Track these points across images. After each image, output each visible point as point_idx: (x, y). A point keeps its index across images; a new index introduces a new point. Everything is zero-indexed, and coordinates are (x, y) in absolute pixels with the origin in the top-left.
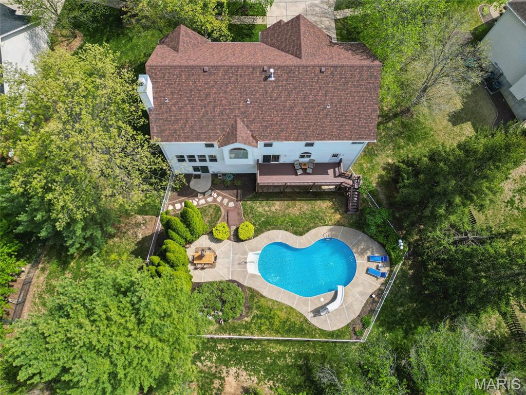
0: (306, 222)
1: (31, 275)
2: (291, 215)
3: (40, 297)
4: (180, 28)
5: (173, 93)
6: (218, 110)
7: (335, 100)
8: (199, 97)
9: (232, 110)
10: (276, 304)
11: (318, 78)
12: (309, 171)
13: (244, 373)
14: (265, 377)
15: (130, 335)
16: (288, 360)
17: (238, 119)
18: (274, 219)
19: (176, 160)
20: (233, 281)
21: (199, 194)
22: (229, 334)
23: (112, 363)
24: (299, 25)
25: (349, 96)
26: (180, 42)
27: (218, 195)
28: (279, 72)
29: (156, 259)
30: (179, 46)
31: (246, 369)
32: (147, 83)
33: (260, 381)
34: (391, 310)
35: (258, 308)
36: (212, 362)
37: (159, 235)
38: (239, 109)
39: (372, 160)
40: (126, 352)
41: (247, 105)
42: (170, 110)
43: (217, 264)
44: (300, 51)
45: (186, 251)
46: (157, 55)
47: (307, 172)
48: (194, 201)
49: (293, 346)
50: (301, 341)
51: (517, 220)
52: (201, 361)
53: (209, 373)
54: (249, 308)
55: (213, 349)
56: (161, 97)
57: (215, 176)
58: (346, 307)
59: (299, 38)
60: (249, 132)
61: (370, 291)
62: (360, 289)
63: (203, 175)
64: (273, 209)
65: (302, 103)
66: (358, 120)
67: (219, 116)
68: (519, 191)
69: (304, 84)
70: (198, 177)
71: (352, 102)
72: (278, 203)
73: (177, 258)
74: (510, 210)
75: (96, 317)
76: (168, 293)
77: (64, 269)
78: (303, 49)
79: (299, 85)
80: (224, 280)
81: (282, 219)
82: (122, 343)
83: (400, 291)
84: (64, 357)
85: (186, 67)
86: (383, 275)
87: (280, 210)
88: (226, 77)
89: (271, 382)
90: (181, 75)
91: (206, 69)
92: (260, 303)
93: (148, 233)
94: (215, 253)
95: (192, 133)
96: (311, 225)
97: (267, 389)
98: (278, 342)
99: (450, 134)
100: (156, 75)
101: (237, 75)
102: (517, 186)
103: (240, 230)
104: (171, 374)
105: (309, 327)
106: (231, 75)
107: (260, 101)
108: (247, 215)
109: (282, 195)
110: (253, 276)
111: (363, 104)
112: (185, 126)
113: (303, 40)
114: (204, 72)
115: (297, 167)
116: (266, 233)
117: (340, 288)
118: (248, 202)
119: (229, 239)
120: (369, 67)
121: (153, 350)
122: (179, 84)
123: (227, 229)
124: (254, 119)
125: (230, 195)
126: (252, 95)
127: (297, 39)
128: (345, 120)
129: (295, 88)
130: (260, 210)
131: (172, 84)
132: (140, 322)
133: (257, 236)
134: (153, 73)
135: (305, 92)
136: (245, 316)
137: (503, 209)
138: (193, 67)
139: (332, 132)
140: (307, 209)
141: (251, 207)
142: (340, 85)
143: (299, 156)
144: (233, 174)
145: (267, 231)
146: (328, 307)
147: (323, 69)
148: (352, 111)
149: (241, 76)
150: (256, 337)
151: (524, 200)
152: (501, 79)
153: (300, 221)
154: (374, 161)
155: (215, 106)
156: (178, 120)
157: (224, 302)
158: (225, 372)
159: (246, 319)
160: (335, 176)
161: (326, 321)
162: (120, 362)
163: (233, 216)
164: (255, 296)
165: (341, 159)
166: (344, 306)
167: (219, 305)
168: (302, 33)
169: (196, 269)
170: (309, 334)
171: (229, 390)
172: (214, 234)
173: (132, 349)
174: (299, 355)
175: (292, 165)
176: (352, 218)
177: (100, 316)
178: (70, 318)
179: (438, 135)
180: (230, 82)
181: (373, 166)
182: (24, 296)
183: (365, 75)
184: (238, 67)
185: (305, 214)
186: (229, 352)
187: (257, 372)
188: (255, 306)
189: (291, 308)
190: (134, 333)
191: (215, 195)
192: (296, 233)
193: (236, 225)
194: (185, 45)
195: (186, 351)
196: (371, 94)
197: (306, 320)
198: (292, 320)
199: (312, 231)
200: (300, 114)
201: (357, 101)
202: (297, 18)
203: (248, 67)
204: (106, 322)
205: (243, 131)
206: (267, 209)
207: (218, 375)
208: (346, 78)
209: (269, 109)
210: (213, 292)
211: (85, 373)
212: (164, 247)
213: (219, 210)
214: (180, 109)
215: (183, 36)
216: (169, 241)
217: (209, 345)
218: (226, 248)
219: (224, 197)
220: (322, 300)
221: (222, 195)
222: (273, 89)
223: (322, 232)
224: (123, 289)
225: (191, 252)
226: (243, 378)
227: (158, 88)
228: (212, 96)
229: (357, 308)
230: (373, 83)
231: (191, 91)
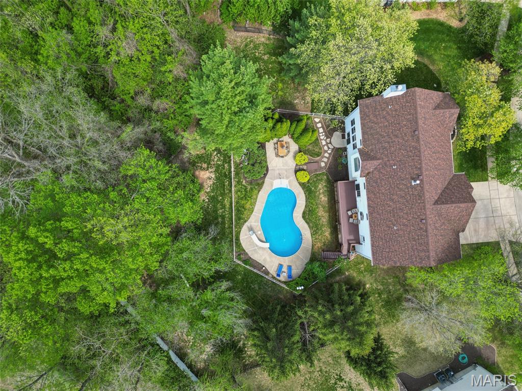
0: (313, 220)
1: (265, 32)
2: (318, 210)
3: (251, 41)
4: (457, 108)
5: (396, 110)
6: (386, 145)
7: (401, 233)
8: (395, 130)
9: (387, 156)
10: (255, 201)
11: (417, 218)
12: (351, 220)
13: (211, 183)
14: (210, 196)
15: (228, 109)
16: (221, 211)
17: (380, 161)
18: (313, 197)
19: (352, 119)
20: (267, 170)
21: (329, 139)
22: (234, 171)
23: (214, 101)
24: (466, 202)
25: (405, 243)
26: (443, 110)
27: (330, 154)
28: (419, 188)
29: (276, 116)
30: (439, 109)
31: (214, 184)
32: (399, 91)
33: (207, 193)
34: (256, 281)
35: (252, 189)
36: (217, 161)
37: (297, 115)
38: (388, 160)
39: (367, 271)
40: (219, 108)
41: (392, 166)
42: (383, 110)
43: (278, 158)
44: (441, 204)
45: (285, 135)
46: (428, 94)
47: (350, 219)
48: (324, 136)
49: (229, 213)
50: (232, 219)
51: (327, 382)
52: (217, 154)
53: (210, 160)
54: (251, 183)
55: (224, 161)
56: (392, 102)
57: (345, 149)
58: (256, 249)
59: (453, 202)
60: (372, 170)
61: (267, 266)
62: (268, 259)
63: (345, 140)
64: (322, 196)
65: (396, 207)
66: (387, 250)
67: (382, 146)
68: (351, 387)
69: (411, 208)
70: (343, 137)
71: (400, 246)
72: (326, 199)
73: (278, 130)
74: (334, 377)
75: (236, 88)
76: (255, 128)
77: (269, 53)
78: (443, 206)
79: (410, 204)
80: (268, 163)
81: (314, 203)
82: (223, 105)
83: (269, 287)
84: (214, 76)
85: (416, 118)
86: (278, 275)
87: (321, 201)
88: (411, 149)
89: (207, 200)
90: (410, 115)
91: (417, 133)
92: (254, 190)
93: (299, 107)
94: (286, 156)
95: (368, 128)
96: (311, 225)
97: (203, 198)
98: (231, 203)
99: (395, 336)
100: (409, 96)
101: (413, 156)
102: (354, 386)
103: (303, 172)
104: (209, 135)
105: (241, 224)
106: (413, 152)
107: (396, 176)
108: (316, 177)
109: (333, 201)
110: (272, 185)
111: (399, 254)
112: (372, 123)
113: (452, 206)
114: (414, 132)
115: (354, 211)
116: (302, 192)
117: (267, 245)
118: (325, 177)
119: (297, 165)
120: (428, 257)
121: (222, 123)
122: (403, 114)
123: (303, 162)
124: (381, 173)
125: (330, 163)
126: (400, 169)
127: (452, 201)
128: (386, 241)
129: (407, 201)
130: (320, 186)
131: (403, 109)
132: (235, 113)
133: (300, 185)
134: (410, 93)
135: (405, 209)
136: (246, 180)
137: (334, 371)
138: (417, 123)
139: (377, 232)
140: (323, 222)
141: (322, 179)
142: (412, 235)
143: (361, 211)
144: (347, 163)
145: (304, 192)
146: (254, 235)
147: (424, 221)
148: (393, 246)
149: (414, 159)
150: (233, 189)
151: (343, 389)
152: (448, 383)
153: (313, 216)
154: (366, 273)
155: (389, 142)
156: (377, 117)
157: (253, 165)
158: (212, 170)
159: (244, 181)
160: (348, 240)
161: (246, 235)
162: (214, 106)
163: (314, 166)
164: (259, 186)
165: (362, 244)
166: (256, 248)
167: (251, 162)
168: (458, 205)
169: (275, 144)
170: (237, 224)
171: (201, 174)
172: (299, 154)
173: (221, 111)
174: (223, 217)
175: (356, 207)
176: (319, 255)
177: (237, 90)
178: (234, 75)
179: (393, 326)
180: (408, 152)
181: (362, 272)
182: (251, 30)
183: (422, 254)
184: (420, 157)
185: (319, 220)
186: (223, 172)
187: (213, 191)
188: (253, 186)
189: (253, 211)
190: (229, 111)
191: (329, 152)
192: (304, 213)
193: (307, 169)
194: (441, 114)
195: (222, 143)
196: (407, 259)
197: (245, 222)
198: (245, 212)
199: (306, 225)
200: (388, 207)
201: (401, 249)
202: (473, 201)
203: (421, 164)
204: (234, 95)
205: (372, 165)
206: (321, 191)
207: (209, 166)
208: (418, 239)
209: (390, 183)
210: (259, 157)
211: (207, 88)
212: (285, 120)
213: (318, 156)
214: (385, 117)
215: (450, 111)
216: (289, 123)
217: (227, 159)
218: (289, 163)
219: (328, 158)
220: (259, 232)
221: (329, 156)
222: (405, 185)
223: (306, 232)
224: (254, 100)
225: (286, 139)
226: (209, 182)
227: (399, 99)
228: (396, 140)
229: (255, 257)
230: (416, 261)
231: (399, 124)
